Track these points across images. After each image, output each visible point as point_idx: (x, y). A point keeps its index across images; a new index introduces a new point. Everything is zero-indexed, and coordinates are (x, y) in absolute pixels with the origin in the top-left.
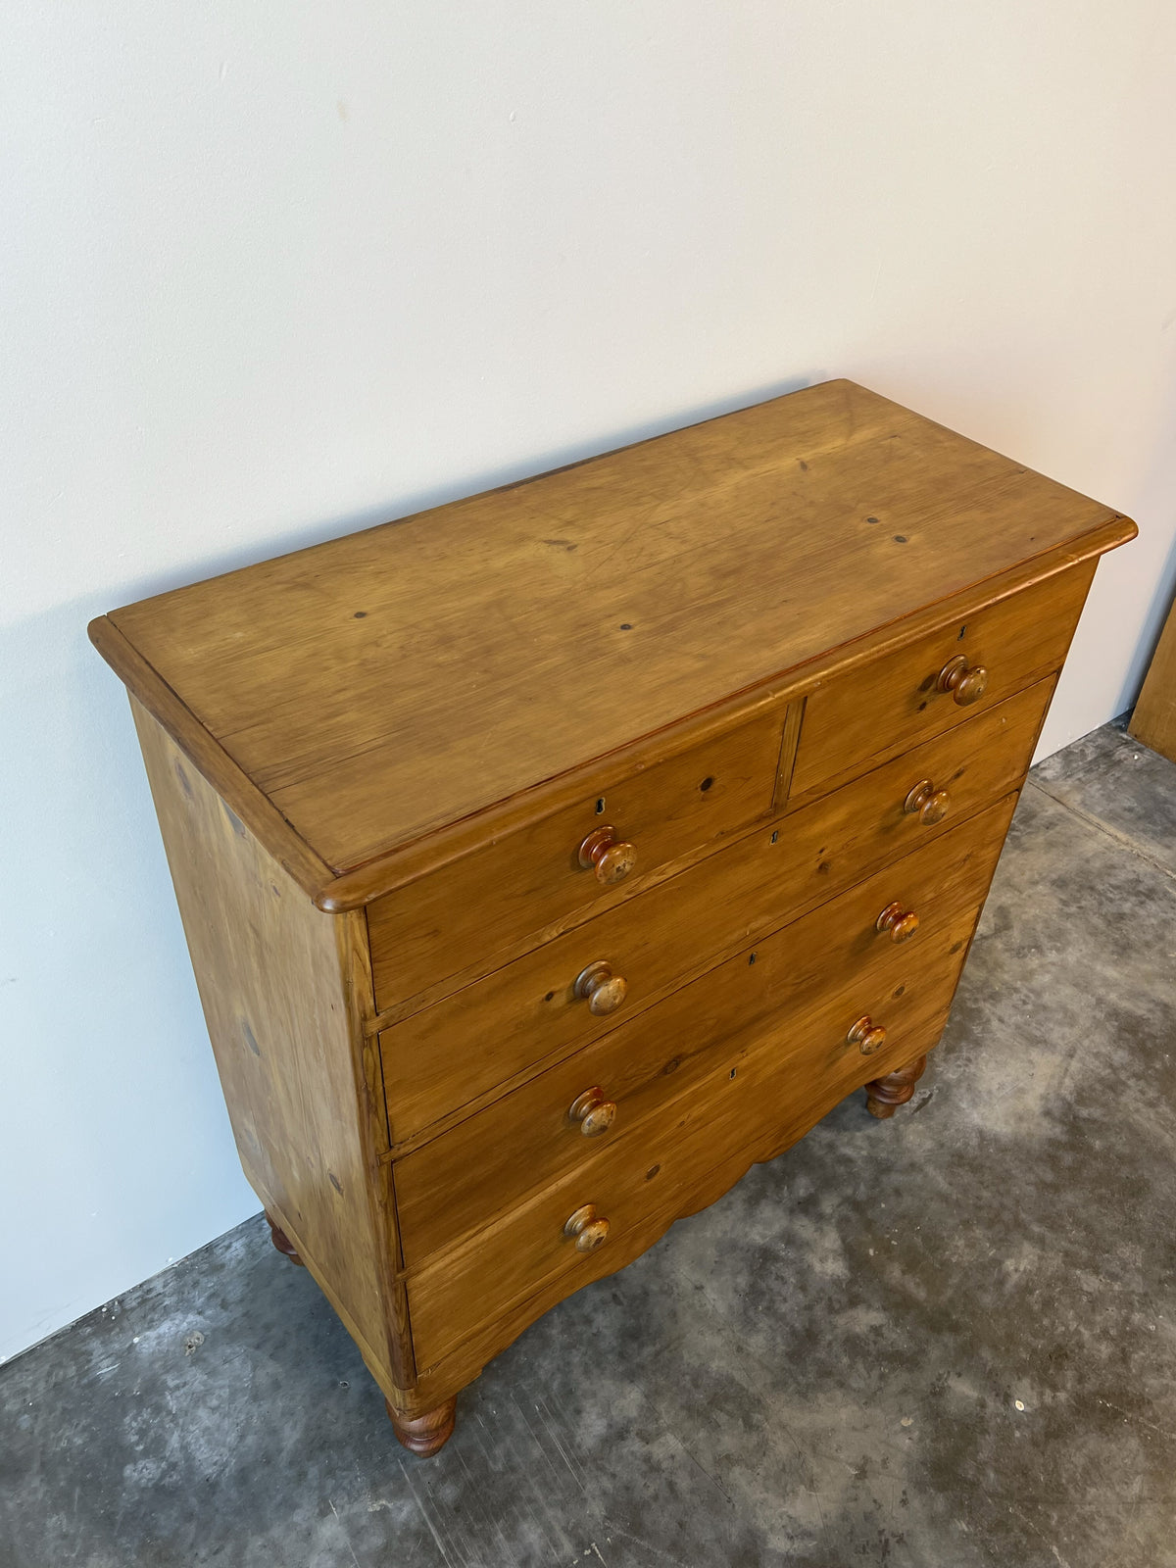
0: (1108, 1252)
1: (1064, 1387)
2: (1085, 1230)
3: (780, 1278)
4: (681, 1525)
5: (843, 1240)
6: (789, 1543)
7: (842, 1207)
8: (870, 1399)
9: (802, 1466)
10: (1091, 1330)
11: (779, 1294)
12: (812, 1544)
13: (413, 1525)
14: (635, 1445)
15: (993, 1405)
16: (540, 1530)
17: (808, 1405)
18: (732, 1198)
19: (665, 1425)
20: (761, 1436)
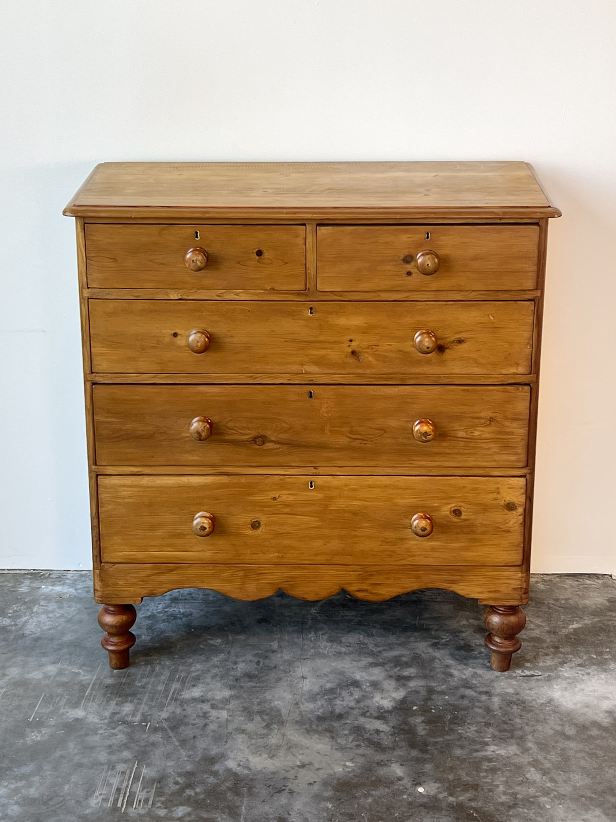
0: (564, 772)
1: (457, 797)
2: (562, 759)
3: (351, 694)
4: (194, 737)
5: (405, 697)
6: (236, 766)
7: (422, 688)
8: (342, 749)
9: (275, 750)
10: (507, 789)
11: (343, 697)
12: (246, 772)
13: (84, 682)
14: (206, 707)
15: (406, 782)
16: (133, 709)
17: (306, 735)
18: (363, 659)
19: (228, 708)
20: (269, 732)
